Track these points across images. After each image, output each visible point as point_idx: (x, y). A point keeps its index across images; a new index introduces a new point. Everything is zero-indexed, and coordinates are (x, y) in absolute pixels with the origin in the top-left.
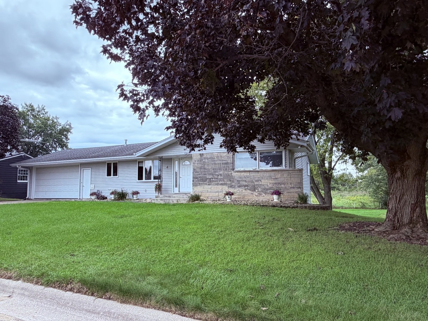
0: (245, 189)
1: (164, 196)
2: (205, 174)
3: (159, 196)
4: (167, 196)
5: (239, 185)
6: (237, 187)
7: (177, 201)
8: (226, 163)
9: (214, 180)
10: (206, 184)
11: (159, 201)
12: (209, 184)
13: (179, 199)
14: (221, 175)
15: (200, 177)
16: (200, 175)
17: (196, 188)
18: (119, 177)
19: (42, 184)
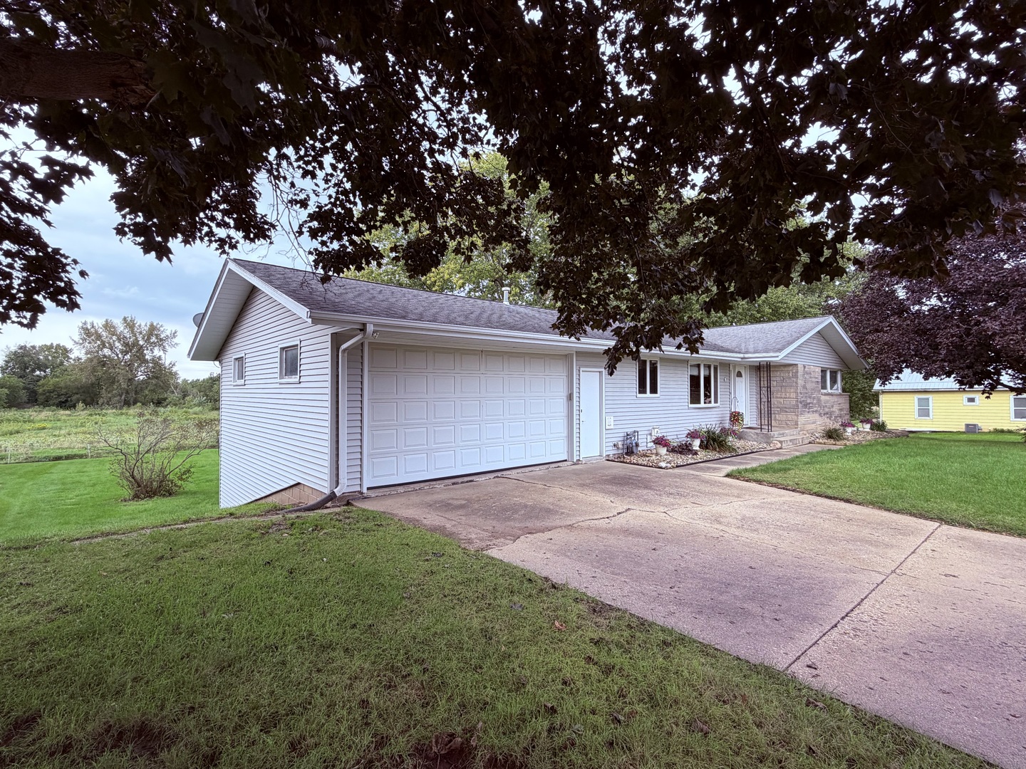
1: (779, 434)
2: (806, 397)
5: (824, 412)
6: (823, 415)
9: (811, 405)
10: (806, 412)
12: (808, 412)
14: (815, 397)
15: (803, 401)
16: (802, 397)
17: (800, 418)
18: (662, 397)
19: (406, 419)
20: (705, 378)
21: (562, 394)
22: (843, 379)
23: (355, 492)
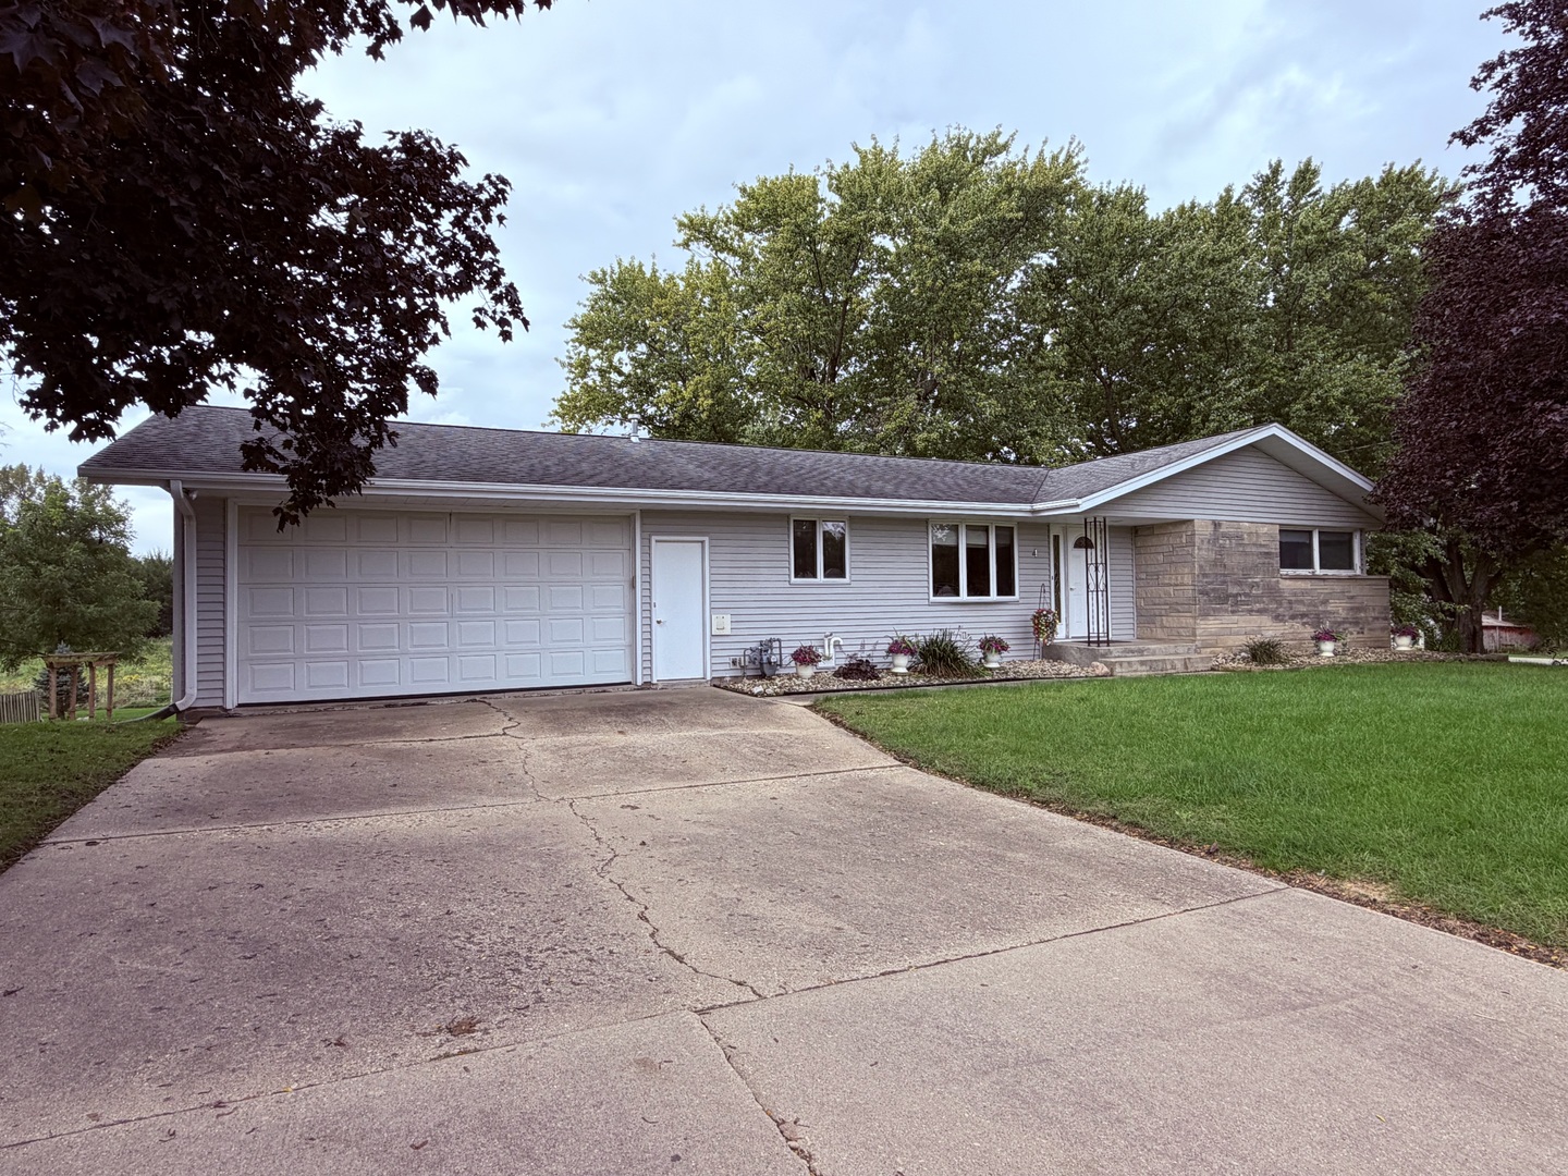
0: (1304, 624)
1: (1125, 651)
2: (1224, 582)
3: (1111, 653)
4: (1132, 652)
5: (1291, 612)
6: (1287, 618)
7: (1185, 663)
8: (1267, 553)
9: (1243, 598)
10: (1226, 611)
11: (1134, 668)
12: (1233, 612)
13: (1189, 659)
14: (1257, 584)
15: (1213, 590)
16: (1211, 583)
17: (1202, 622)
18: (853, 584)
19: (309, 612)
20: (970, 551)
21: (621, 578)
22: (1366, 552)
23: (216, 707)
